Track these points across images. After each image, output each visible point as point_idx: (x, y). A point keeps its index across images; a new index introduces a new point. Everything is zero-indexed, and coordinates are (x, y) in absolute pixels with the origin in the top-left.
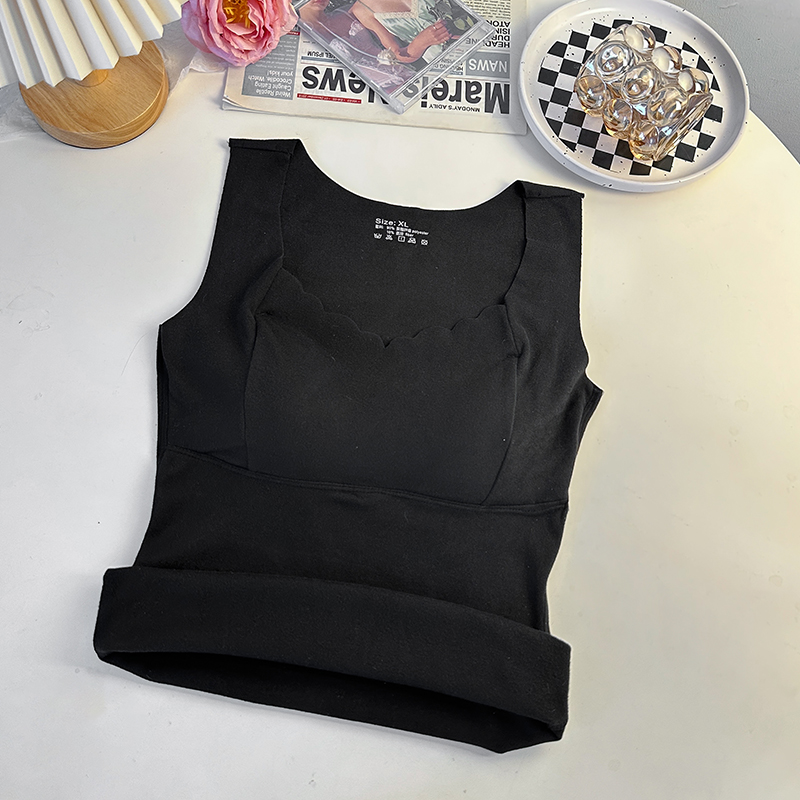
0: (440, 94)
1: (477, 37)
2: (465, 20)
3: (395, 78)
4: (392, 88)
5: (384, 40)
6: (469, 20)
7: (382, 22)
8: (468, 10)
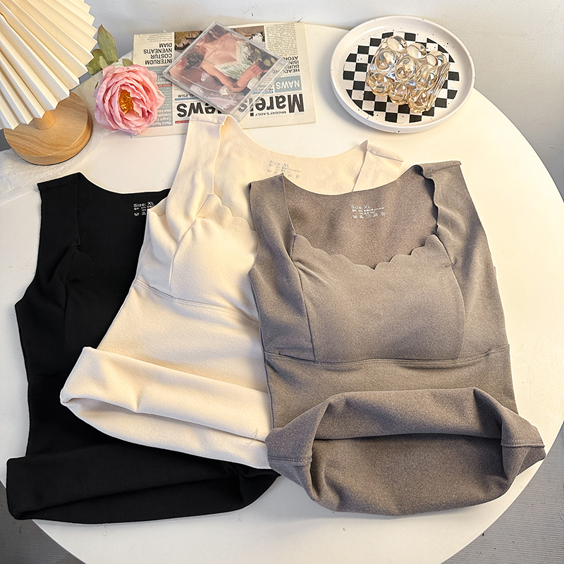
0: (261, 106)
1: (279, 69)
2: (270, 59)
3: (232, 102)
4: (231, 108)
5: (222, 80)
6: (273, 60)
7: (220, 70)
8: (271, 53)
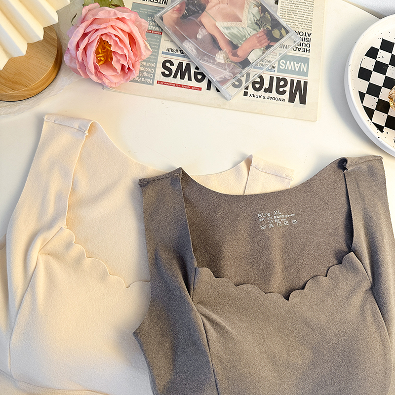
0: (257, 86)
4: (224, 81)
5: (222, 43)
6: (283, 31)
